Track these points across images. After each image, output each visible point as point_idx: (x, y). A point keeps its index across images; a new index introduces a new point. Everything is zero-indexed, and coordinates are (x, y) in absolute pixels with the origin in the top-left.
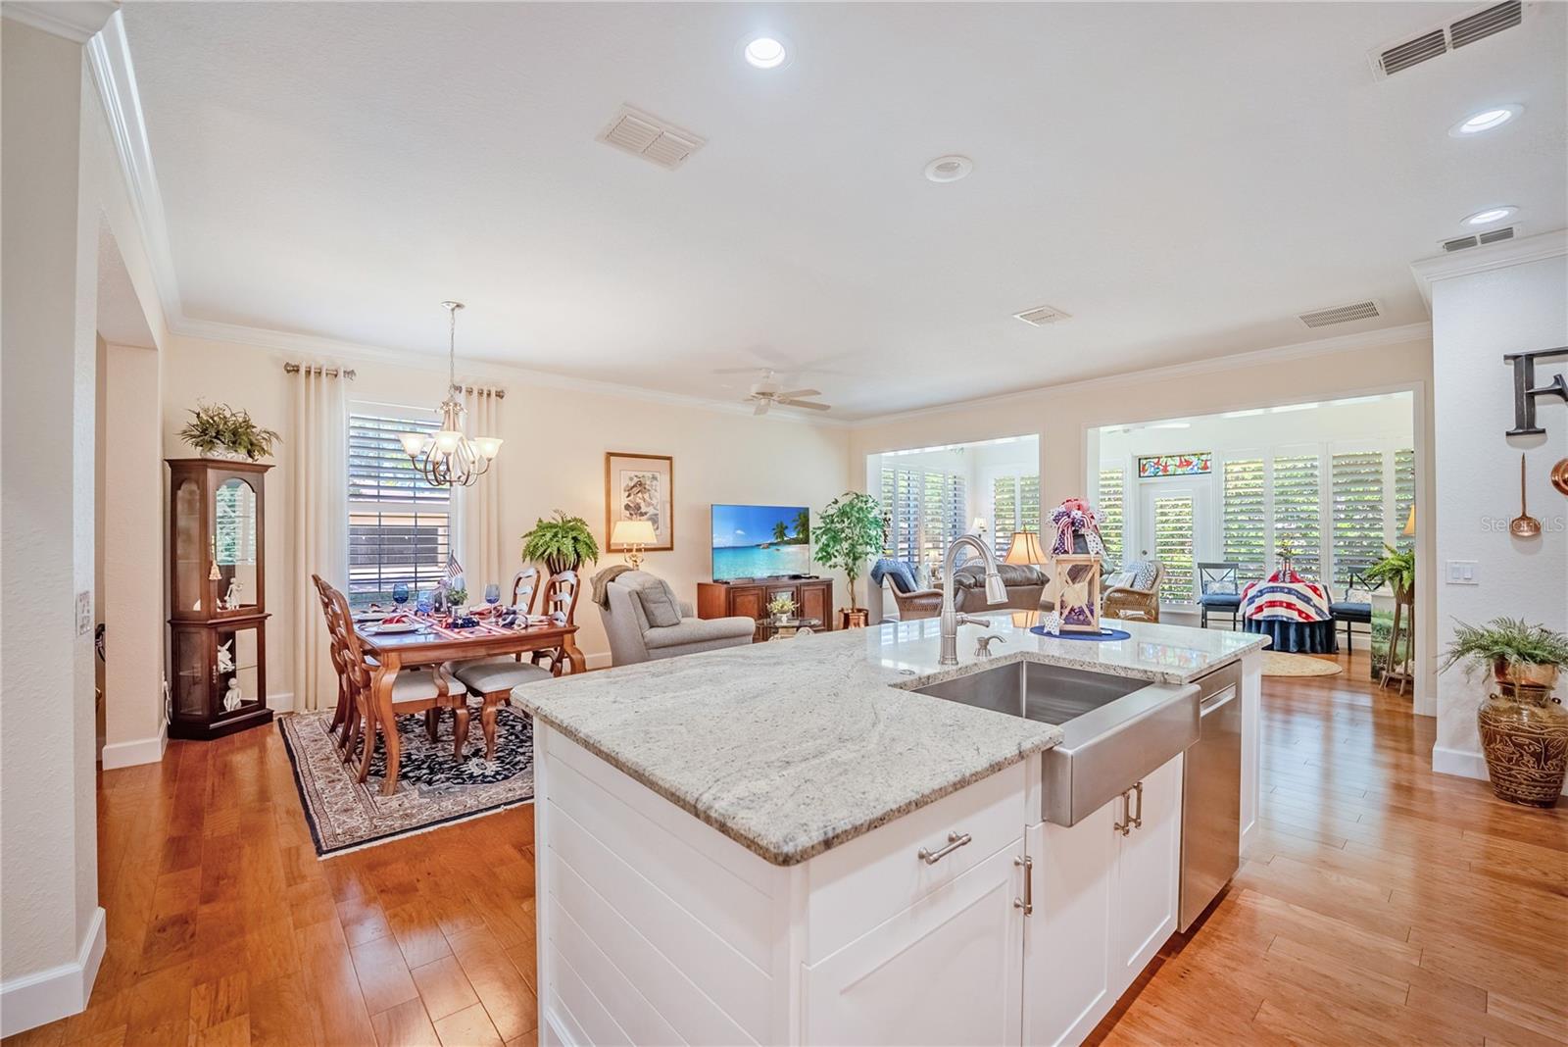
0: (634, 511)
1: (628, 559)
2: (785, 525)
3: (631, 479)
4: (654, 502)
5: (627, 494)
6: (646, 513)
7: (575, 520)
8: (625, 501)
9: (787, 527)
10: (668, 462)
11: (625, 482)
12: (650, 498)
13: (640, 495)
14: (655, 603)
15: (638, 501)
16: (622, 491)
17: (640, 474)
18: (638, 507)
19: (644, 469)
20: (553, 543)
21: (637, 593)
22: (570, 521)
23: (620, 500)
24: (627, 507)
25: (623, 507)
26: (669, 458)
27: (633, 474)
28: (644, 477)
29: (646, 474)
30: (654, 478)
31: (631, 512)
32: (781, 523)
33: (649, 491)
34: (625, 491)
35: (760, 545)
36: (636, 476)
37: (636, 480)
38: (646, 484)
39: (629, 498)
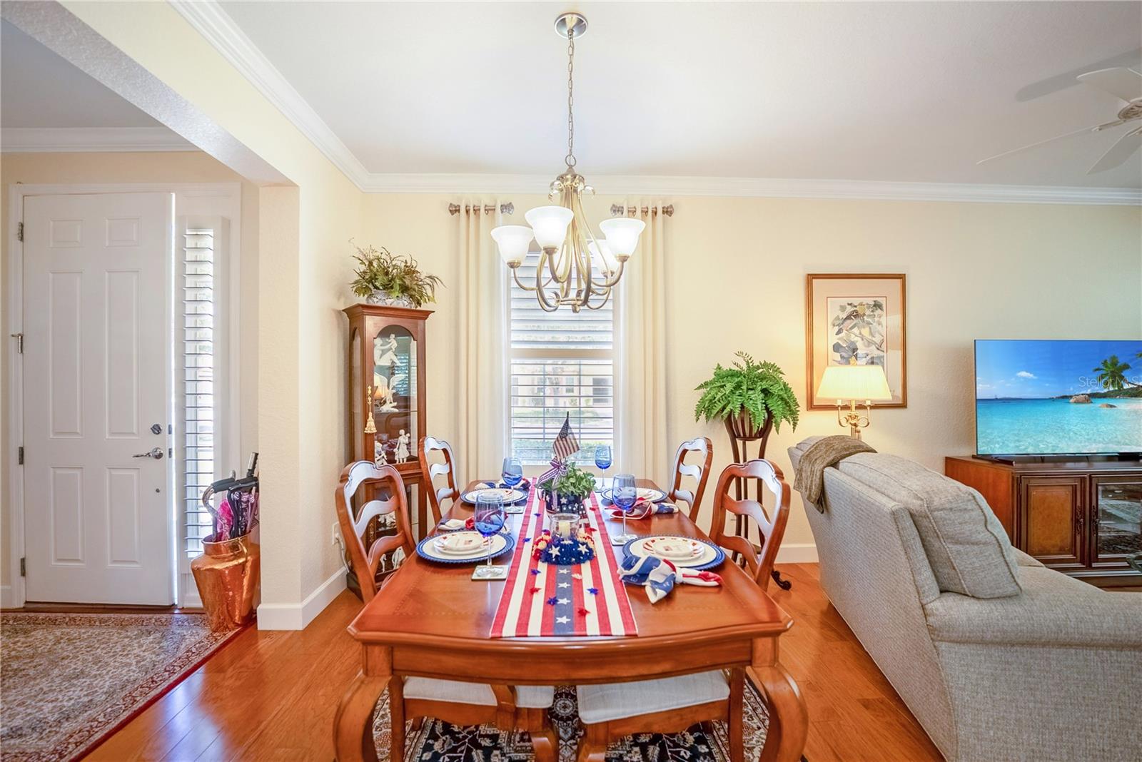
0: (848, 353)
1: (844, 422)
2: (1121, 362)
3: (843, 308)
4: (877, 338)
5: (837, 329)
6: (865, 355)
7: (765, 365)
8: (834, 339)
9: (1126, 367)
10: (898, 282)
11: (835, 313)
12: (872, 334)
13: (856, 330)
14: (957, 542)
15: (853, 338)
16: (830, 326)
17: (856, 301)
18: (854, 347)
20: (735, 397)
21: (912, 515)
22: (758, 368)
23: (826, 338)
24: (837, 348)
25: (831, 347)
26: (902, 277)
27: (845, 301)
28: (861, 304)
29: (865, 301)
30: (877, 306)
31: (843, 354)
32: (1114, 364)
33: (869, 323)
34: (834, 325)
35: (1071, 397)
36: (849, 304)
37: (849, 309)
38: (864, 315)
39: (840, 335)
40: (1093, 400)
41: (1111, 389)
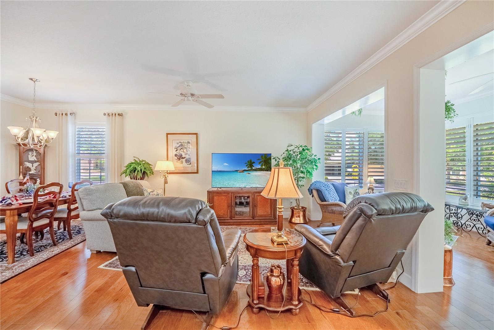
2: (252, 161)
3: (178, 143)
4: (189, 153)
5: (176, 150)
6: (185, 158)
8: (175, 153)
9: (254, 163)
11: (175, 145)
12: (187, 151)
13: (182, 150)
15: (181, 152)
16: (174, 149)
17: (182, 141)
18: (181, 156)
19: (185, 139)
23: (172, 152)
24: (176, 155)
25: (174, 155)
26: (196, 134)
27: (178, 141)
28: (183, 142)
29: (185, 141)
30: (189, 143)
31: (178, 157)
32: (251, 162)
33: (186, 148)
34: (175, 148)
35: (238, 171)
36: (180, 142)
37: (180, 144)
38: (184, 145)
39: (177, 152)
40: (244, 172)
41: (249, 169)
